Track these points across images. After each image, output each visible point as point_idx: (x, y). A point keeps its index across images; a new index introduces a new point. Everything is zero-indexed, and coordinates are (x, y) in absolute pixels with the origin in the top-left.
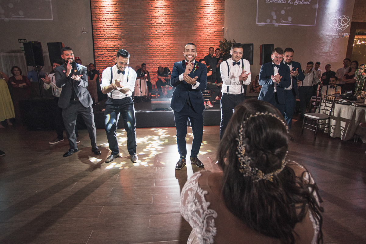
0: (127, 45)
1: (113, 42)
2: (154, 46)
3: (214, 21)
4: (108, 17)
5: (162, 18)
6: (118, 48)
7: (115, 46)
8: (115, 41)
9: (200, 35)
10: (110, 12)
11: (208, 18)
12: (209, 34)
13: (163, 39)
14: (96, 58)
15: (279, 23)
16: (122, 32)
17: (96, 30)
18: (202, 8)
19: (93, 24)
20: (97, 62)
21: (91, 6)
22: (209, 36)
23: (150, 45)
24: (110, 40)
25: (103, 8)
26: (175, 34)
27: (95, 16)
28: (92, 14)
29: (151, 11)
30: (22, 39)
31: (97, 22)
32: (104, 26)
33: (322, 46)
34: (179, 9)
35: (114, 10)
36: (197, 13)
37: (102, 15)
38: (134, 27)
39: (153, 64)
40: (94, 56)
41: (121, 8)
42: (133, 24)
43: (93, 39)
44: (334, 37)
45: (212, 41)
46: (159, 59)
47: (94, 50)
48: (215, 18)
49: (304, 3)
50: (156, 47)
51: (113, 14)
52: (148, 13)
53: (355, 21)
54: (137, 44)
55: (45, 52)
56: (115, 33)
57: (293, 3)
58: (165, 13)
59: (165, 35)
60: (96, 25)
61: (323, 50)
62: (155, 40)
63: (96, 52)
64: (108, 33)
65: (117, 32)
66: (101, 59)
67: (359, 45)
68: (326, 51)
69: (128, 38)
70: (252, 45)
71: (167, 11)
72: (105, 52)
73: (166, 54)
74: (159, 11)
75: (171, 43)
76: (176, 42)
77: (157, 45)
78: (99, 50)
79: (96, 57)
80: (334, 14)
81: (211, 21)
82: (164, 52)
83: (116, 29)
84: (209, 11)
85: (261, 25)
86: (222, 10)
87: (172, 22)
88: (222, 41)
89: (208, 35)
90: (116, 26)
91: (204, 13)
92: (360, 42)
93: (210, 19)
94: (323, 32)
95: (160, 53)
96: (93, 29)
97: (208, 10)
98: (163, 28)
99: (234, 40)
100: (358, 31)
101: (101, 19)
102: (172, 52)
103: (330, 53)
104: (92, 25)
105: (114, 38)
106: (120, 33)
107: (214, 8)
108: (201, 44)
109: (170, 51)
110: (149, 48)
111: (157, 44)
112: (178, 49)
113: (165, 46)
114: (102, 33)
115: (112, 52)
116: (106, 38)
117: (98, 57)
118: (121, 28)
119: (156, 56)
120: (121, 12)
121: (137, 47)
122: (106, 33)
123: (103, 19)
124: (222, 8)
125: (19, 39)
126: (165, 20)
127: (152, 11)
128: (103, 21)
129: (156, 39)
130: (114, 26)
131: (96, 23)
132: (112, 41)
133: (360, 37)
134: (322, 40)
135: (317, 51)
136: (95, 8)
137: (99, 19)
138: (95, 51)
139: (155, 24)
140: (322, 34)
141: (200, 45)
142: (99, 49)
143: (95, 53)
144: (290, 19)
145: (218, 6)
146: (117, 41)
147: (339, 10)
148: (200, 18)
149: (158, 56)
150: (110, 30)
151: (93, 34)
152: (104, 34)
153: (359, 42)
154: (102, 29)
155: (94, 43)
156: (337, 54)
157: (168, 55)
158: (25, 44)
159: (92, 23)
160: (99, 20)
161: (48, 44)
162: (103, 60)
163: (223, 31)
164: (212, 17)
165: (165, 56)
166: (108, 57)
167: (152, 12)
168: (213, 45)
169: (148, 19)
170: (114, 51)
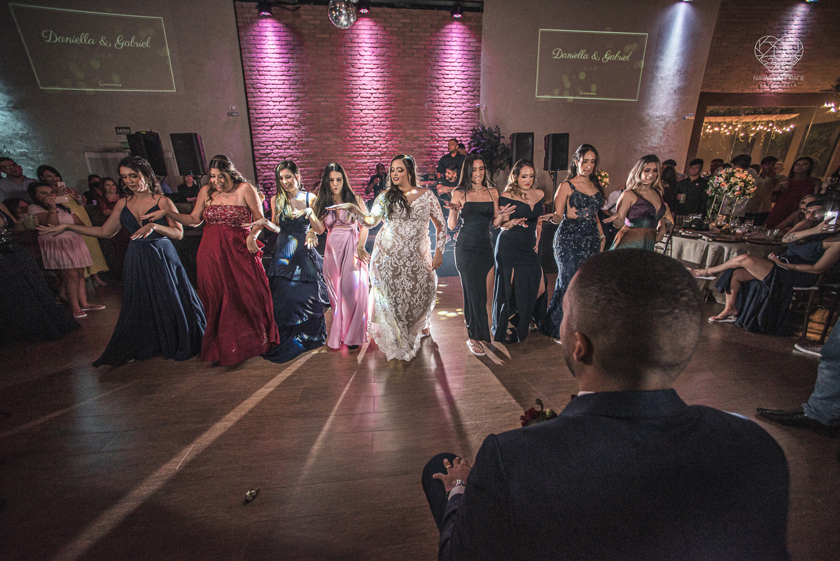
0: (311, 137)
1: (287, 131)
2: (358, 139)
3: (463, 92)
4: (275, 86)
5: (370, 87)
6: (296, 142)
7: (289, 138)
8: (289, 130)
9: (438, 119)
10: (278, 77)
11: (451, 87)
12: (454, 116)
13: (374, 125)
14: (258, 161)
15: (575, 96)
16: (301, 114)
17: (255, 110)
18: (441, 68)
19: (249, 99)
20: (259, 167)
21: (243, 67)
22: (453, 119)
23: (352, 137)
24: (280, 128)
25: (265, 69)
26: (393, 116)
27: (252, 84)
28: (247, 81)
29: (351, 76)
30: (121, 128)
31: (255, 95)
32: (269, 103)
33: (647, 137)
34: (400, 71)
35: (285, 73)
36: (431, 78)
37: (263, 82)
38: (322, 104)
39: (357, 169)
40: (254, 157)
41: (296, 69)
42: (320, 100)
43: (250, 127)
44: (670, 120)
45: (459, 129)
46: (366, 161)
47: (253, 146)
48: (463, 88)
49: (620, 59)
50: (362, 141)
51: (285, 80)
52: (346, 78)
53: (706, 90)
54: (329, 135)
55: (167, 151)
56: (288, 116)
57: (601, 59)
58: (375, 79)
59: (377, 119)
60: (255, 101)
61: (649, 143)
62: (359, 127)
63: (257, 150)
64: (275, 115)
65: (291, 114)
66: (266, 163)
67: (709, 133)
68: (655, 145)
69: (312, 124)
70: (532, 134)
71: (379, 75)
72: (272, 150)
73: (380, 153)
74: (366, 75)
75: (387, 134)
76: (395, 131)
77: (363, 137)
78: (261, 146)
79: (257, 159)
80: (671, 78)
81: (458, 93)
82: (376, 148)
83: (290, 108)
84: (453, 74)
85: (542, 100)
86: (477, 73)
87: (389, 96)
88: (476, 128)
89: (451, 118)
90: (290, 103)
91: (444, 78)
92: (712, 128)
93: (456, 88)
94: (650, 112)
95: (369, 151)
96: (248, 109)
97: (452, 72)
98: (374, 107)
99: (497, 127)
100: (710, 109)
101: (262, 90)
102: (390, 149)
103: (661, 149)
104: (247, 102)
105: (286, 125)
106: (298, 116)
107: (463, 69)
108: (440, 135)
109: (387, 147)
110: (349, 141)
111: (363, 135)
112: (400, 143)
113: (379, 138)
114: (265, 115)
115: (285, 149)
116: (274, 126)
117: (261, 159)
118: (299, 107)
119: (361, 156)
120: (297, 77)
121: (329, 140)
122: (272, 115)
123: (265, 90)
124: (475, 69)
125: (116, 128)
126: (375, 91)
127: (352, 74)
128: (267, 93)
129: (361, 126)
130: (285, 103)
131: (254, 97)
132: (283, 130)
133: (713, 119)
134: (648, 126)
135: (639, 146)
136: (250, 70)
137: (258, 90)
138: (255, 148)
139: (359, 99)
140: (648, 115)
141: (438, 136)
142: (261, 144)
143: (255, 152)
144: (594, 87)
145: (469, 65)
146: (293, 129)
147: (678, 71)
148: (438, 87)
149: (366, 156)
150: (280, 110)
151: (249, 118)
152: (270, 118)
153: (710, 129)
154: (264, 108)
155: (251, 135)
156: (672, 151)
157: (382, 155)
158: (130, 137)
159: (247, 97)
160: (260, 92)
161: (171, 135)
162: (270, 165)
163: (478, 110)
164: (458, 85)
165: (377, 156)
166: (278, 159)
167: (353, 77)
168: (461, 135)
169: (347, 89)
170: (289, 148)
